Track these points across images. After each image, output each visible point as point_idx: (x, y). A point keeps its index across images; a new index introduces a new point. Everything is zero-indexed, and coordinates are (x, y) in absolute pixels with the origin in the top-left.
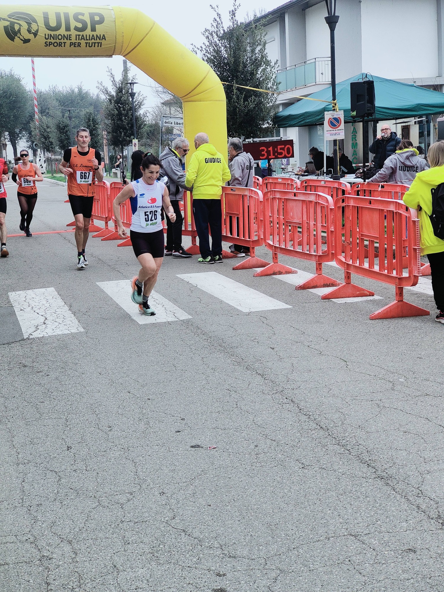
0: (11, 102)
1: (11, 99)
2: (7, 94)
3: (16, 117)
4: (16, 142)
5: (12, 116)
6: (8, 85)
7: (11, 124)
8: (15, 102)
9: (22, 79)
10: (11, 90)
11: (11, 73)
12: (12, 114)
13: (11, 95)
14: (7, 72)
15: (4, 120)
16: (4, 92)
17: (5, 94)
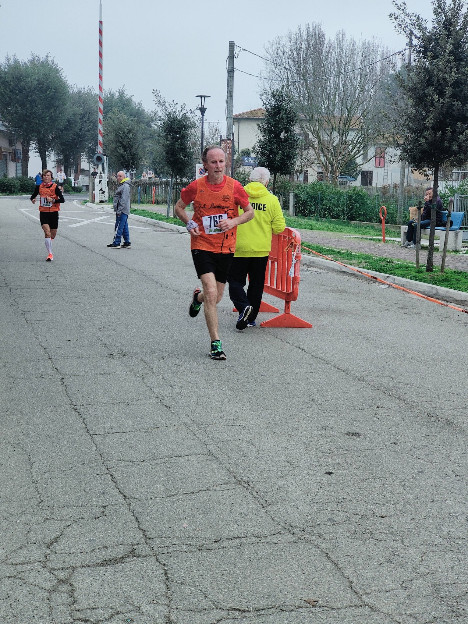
0: (47, 98)
1: (49, 94)
2: (42, 87)
3: (53, 120)
4: (47, 153)
5: (48, 118)
6: (45, 75)
7: (45, 129)
8: (53, 98)
9: (60, 69)
10: (48, 81)
11: (46, 59)
12: (48, 115)
13: (48, 88)
14: (41, 59)
15: (37, 121)
16: (39, 84)
17: (40, 86)
